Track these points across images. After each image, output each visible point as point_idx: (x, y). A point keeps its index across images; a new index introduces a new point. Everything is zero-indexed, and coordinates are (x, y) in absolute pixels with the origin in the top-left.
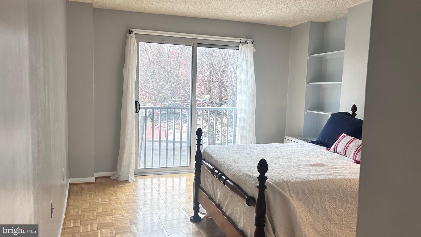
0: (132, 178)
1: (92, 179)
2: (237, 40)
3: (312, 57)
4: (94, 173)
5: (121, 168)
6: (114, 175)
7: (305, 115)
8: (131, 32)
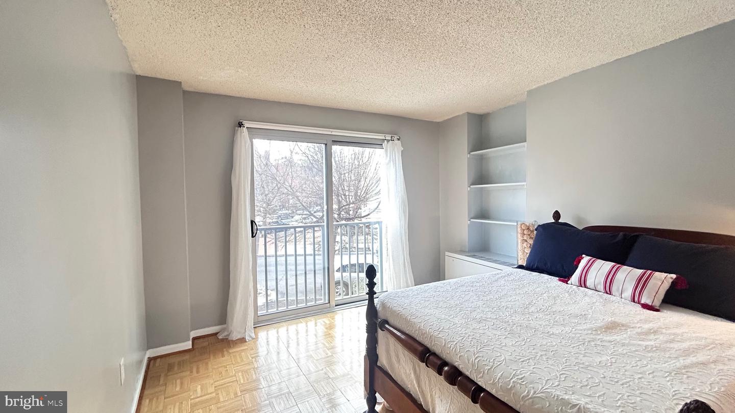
0: (249, 334)
1: (188, 345)
2: (381, 137)
3: (474, 155)
4: (191, 331)
5: (232, 320)
6: (223, 330)
7: (469, 226)
8: (240, 125)
